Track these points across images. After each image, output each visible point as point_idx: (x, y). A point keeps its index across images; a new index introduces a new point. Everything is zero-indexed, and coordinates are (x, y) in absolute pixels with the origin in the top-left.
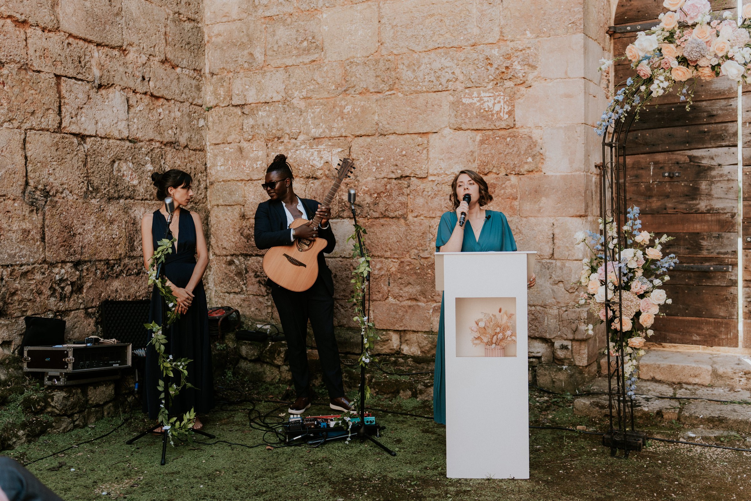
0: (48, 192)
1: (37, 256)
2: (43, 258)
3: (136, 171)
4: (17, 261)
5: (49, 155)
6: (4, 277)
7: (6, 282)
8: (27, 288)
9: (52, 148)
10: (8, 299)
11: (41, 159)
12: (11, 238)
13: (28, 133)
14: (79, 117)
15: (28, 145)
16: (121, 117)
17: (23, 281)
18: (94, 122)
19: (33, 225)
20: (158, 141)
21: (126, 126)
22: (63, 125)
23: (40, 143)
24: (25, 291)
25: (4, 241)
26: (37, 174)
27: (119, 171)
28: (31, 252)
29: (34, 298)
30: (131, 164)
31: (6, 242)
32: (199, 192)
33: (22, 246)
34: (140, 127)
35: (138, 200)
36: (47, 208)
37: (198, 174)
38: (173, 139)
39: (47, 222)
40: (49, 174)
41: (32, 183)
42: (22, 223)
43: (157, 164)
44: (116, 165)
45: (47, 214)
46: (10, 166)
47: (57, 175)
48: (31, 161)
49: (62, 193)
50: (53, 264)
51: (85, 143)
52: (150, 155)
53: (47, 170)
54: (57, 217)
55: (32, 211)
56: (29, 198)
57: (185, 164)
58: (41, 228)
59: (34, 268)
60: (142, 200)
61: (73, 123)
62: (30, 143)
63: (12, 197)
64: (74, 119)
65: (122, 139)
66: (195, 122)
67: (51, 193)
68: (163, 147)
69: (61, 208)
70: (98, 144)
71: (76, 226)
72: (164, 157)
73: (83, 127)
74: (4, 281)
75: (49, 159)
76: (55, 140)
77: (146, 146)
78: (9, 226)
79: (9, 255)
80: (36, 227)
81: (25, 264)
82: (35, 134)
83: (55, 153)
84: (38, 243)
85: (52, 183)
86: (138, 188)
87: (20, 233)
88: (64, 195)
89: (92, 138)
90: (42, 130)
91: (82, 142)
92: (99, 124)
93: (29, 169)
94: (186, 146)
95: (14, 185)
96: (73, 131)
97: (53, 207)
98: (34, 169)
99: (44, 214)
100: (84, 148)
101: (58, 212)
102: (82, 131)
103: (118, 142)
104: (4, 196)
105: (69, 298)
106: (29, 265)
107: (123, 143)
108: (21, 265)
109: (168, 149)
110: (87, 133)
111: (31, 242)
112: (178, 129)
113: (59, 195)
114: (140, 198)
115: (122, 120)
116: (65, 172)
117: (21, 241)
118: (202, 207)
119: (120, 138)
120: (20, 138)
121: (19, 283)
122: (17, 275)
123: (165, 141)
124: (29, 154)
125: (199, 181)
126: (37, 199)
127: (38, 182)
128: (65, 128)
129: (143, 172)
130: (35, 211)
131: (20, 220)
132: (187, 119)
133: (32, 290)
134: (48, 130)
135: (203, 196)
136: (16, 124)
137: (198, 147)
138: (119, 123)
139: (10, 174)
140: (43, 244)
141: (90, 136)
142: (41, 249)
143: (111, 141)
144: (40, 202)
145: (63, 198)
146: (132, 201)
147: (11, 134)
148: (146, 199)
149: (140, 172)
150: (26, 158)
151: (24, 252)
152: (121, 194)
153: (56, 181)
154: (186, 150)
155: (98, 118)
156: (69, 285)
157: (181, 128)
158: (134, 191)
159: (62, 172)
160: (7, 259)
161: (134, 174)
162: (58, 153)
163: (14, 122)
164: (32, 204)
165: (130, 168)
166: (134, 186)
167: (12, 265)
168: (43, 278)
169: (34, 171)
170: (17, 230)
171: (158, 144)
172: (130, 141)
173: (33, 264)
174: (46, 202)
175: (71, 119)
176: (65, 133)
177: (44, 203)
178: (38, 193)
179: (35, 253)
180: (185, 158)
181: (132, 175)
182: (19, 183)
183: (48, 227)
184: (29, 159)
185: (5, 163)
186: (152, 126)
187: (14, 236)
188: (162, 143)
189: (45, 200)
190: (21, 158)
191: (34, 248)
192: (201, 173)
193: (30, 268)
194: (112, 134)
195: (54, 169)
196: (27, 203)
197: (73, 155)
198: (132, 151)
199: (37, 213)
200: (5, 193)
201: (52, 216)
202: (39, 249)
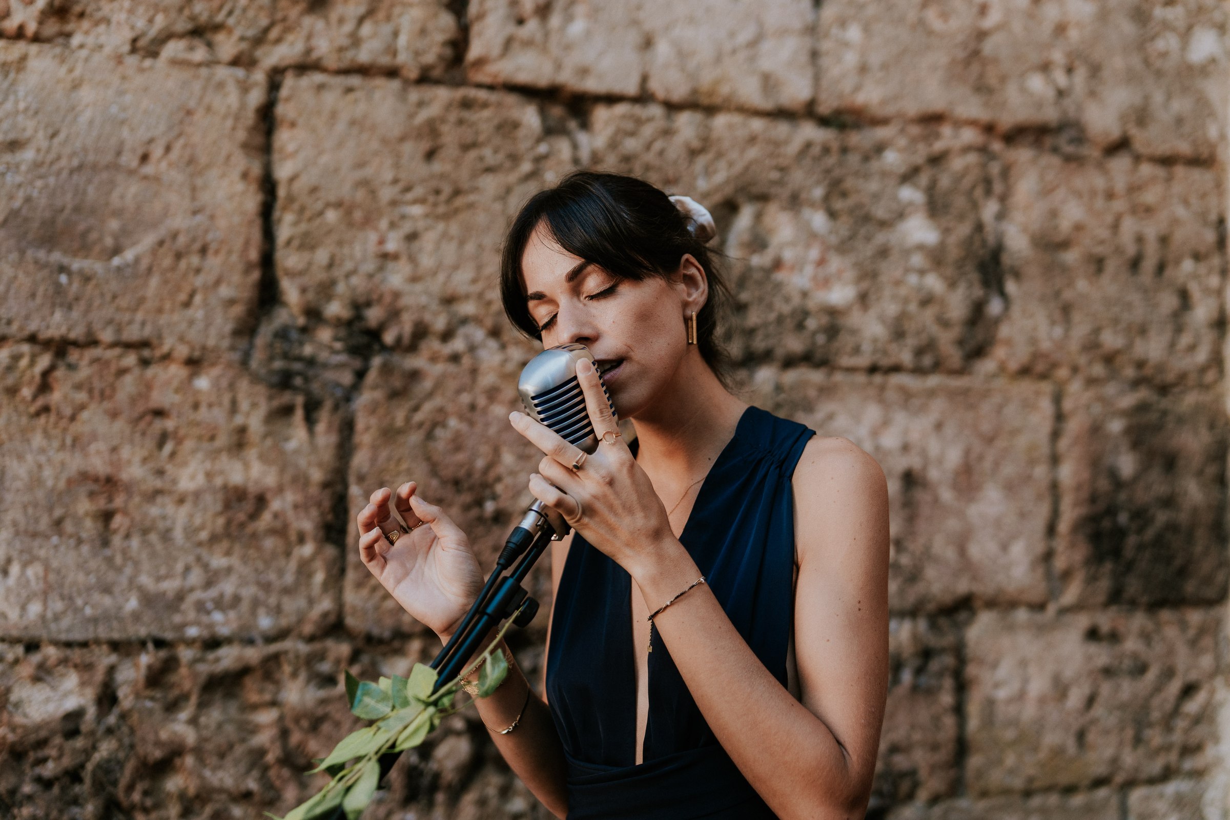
0: (375, 335)
1: (292, 605)
2: (325, 615)
3: (843, 248)
4: (183, 626)
5: (388, 175)
6: (121, 693)
7: (123, 716)
8: (231, 747)
9: (408, 148)
10: (130, 788)
11: (345, 191)
12: (161, 525)
13: (289, 82)
14: (555, 20)
15: (284, 138)
16: (773, 18)
17: (214, 715)
18: (633, 37)
19: (282, 471)
20: (973, 123)
21: (804, 58)
22: (475, 51)
23: (341, 127)
24: (222, 755)
25: (127, 536)
26: (322, 256)
27: (758, 243)
28: (266, 587)
29: (268, 785)
30: (818, 220)
31: (135, 542)
32: (1185, 340)
33: (218, 561)
34: (875, 59)
35: (851, 370)
36: (365, 398)
37: (1178, 262)
38: (1050, 115)
39: (360, 460)
40: (385, 257)
41: (291, 292)
42: (224, 461)
43: (961, 217)
44: (744, 219)
45: (360, 424)
46: (179, 221)
47: (426, 261)
48: (291, 199)
49: (447, 336)
50: (380, 641)
51: (585, 125)
52: (924, 179)
53: (373, 237)
54: (415, 438)
55: (287, 411)
56: (271, 358)
57: (1109, 219)
58: (326, 485)
59: (275, 659)
60: (873, 369)
61: (528, 43)
62: (293, 125)
63: (182, 351)
64: (532, 26)
65: (782, 114)
66: (1168, 42)
67: (389, 338)
68: (997, 146)
69: (437, 401)
70: (648, 131)
71: (508, 480)
72: (998, 187)
73: (572, 60)
74: (116, 711)
75: (386, 194)
76: (423, 115)
77: (902, 142)
78: (160, 473)
79: (149, 600)
80: (300, 481)
81: (228, 641)
82: (321, 87)
83: (417, 169)
84: (308, 549)
85: (397, 295)
86: (855, 319)
87: (212, 503)
88: (458, 344)
89: (621, 109)
90: (364, 71)
91: (572, 125)
92: (663, 49)
93: (284, 231)
94: (1121, 145)
95: (198, 299)
96: (523, 78)
97: (395, 395)
98: (306, 234)
99: (347, 428)
100: (575, 146)
101: (418, 417)
102: (567, 78)
103: (757, 125)
104: (145, 344)
105: (456, 793)
106: (250, 642)
107: (782, 129)
108: (213, 643)
109: (1023, 155)
110: (591, 85)
111: (269, 543)
112: (1081, 75)
113: (433, 345)
114: (863, 361)
115: (783, 32)
116: (470, 248)
117: (214, 539)
118: (1198, 409)
119: (767, 104)
120: (243, 106)
121: (193, 721)
122: (187, 685)
123: (1007, 120)
124: (283, 171)
125: (1184, 296)
126: (311, 362)
127: (326, 289)
128: (480, 62)
129: (883, 253)
130: (299, 414)
131: (219, 451)
132: (1128, 28)
133: (261, 753)
134: (392, 73)
135: (1202, 356)
136: (227, 46)
137: (1184, 148)
138: (767, 46)
139: (179, 256)
140: (330, 551)
141: (611, 99)
142: (319, 577)
143: (721, 121)
144: (330, 375)
145: (455, 358)
146: (816, 376)
147: (197, 86)
148: (896, 369)
149: (867, 250)
150: (268, 185)
151: (228, 587)
152: (759, 344)
153: (418, 287)
154: (1120, 164)
155: (652, 21)
156: (458, 734)
157: (1095, 70)
158: (833, 331)
159: (449, 251)
160: (136, 617)
161: (835, 263)
162: (437, 167)
163: (220, 37)
164: (284, 382)
165: (813, 236)
166: (833, 312)
167: (160, 643)
168: (323, 702)
169: (307, 243)
170: (197, 495)
171: (969, 136)
172: (824, 122)
173: (270, 639)
174: (360, 375)
175: (511, 29)
176: (479, 86)
177: (347, 378)
178: (325, 335)
179: (287, 591)
180: (1110, 195)
181: (821, 262)
182: (225, 291)
183: (361, 479)
184: (282, 192)
185: (158, 206)
186: (941, 58)
187: (180, 516)
188: (989, 129)
189: (357, 363)
190: (240, 187)
191: (281, 573)
192: (1197, 257)
193: (253, 655)
194: (725, 90)
195: (412, 237)
196: (255, 379)
197: (512, 178)
198: (831, 160)
199: (310, 420)
200: (147, 332)
201: (389, 434)
202: (310, 575)
